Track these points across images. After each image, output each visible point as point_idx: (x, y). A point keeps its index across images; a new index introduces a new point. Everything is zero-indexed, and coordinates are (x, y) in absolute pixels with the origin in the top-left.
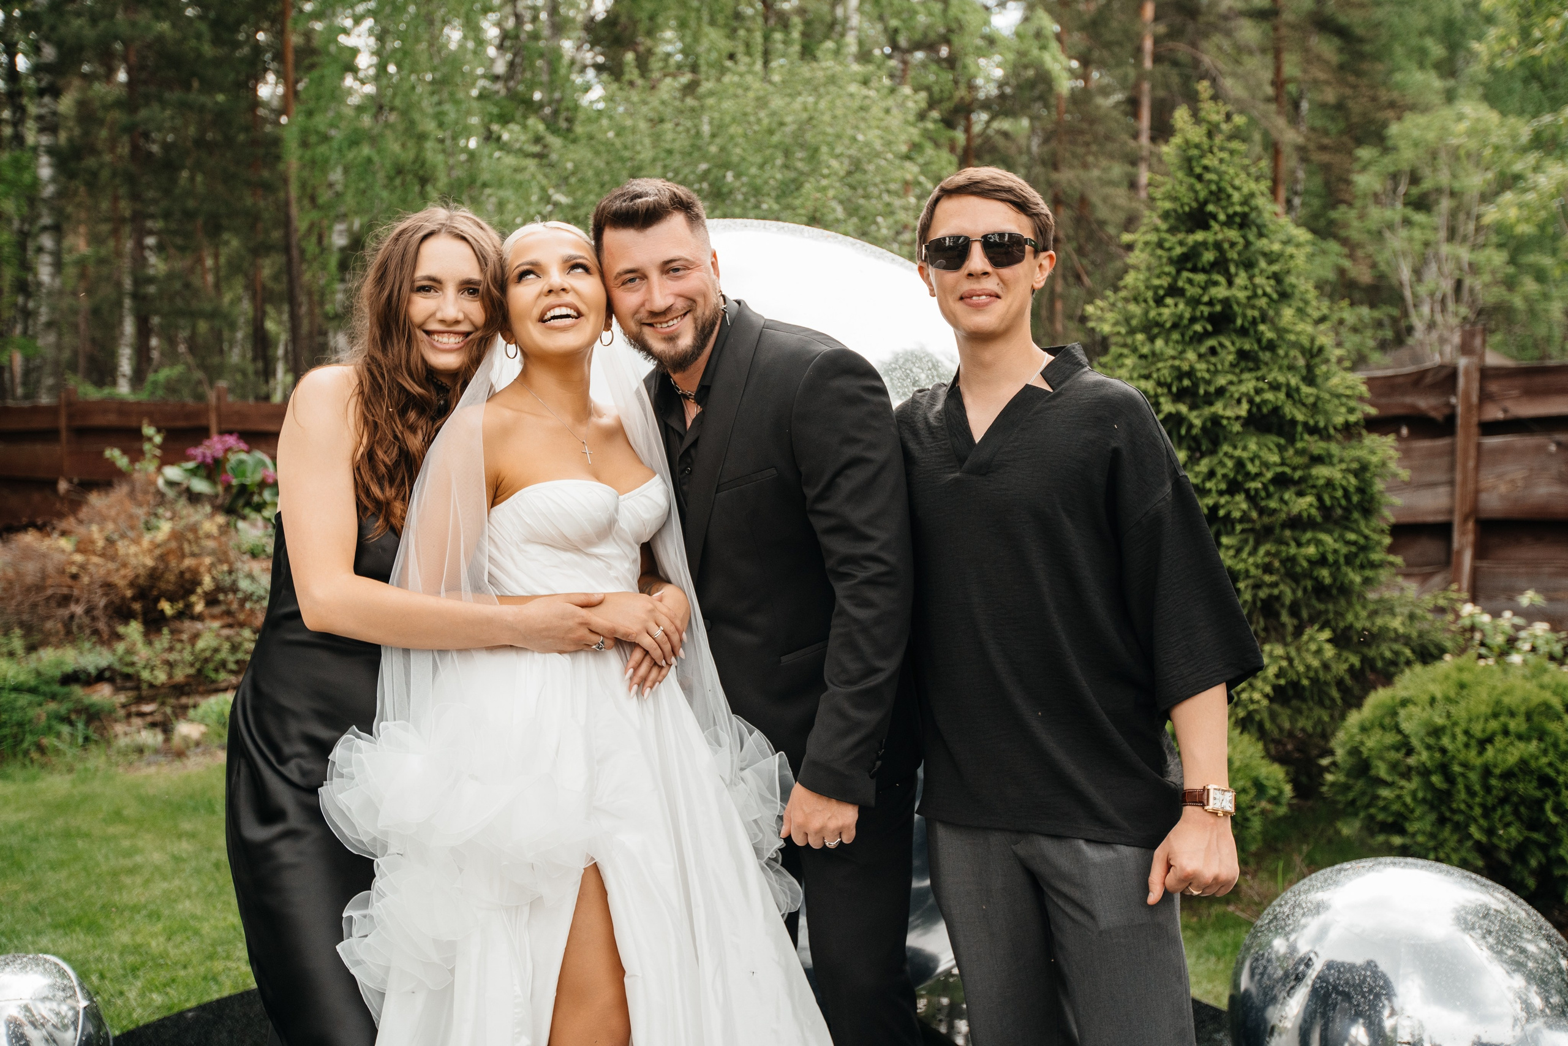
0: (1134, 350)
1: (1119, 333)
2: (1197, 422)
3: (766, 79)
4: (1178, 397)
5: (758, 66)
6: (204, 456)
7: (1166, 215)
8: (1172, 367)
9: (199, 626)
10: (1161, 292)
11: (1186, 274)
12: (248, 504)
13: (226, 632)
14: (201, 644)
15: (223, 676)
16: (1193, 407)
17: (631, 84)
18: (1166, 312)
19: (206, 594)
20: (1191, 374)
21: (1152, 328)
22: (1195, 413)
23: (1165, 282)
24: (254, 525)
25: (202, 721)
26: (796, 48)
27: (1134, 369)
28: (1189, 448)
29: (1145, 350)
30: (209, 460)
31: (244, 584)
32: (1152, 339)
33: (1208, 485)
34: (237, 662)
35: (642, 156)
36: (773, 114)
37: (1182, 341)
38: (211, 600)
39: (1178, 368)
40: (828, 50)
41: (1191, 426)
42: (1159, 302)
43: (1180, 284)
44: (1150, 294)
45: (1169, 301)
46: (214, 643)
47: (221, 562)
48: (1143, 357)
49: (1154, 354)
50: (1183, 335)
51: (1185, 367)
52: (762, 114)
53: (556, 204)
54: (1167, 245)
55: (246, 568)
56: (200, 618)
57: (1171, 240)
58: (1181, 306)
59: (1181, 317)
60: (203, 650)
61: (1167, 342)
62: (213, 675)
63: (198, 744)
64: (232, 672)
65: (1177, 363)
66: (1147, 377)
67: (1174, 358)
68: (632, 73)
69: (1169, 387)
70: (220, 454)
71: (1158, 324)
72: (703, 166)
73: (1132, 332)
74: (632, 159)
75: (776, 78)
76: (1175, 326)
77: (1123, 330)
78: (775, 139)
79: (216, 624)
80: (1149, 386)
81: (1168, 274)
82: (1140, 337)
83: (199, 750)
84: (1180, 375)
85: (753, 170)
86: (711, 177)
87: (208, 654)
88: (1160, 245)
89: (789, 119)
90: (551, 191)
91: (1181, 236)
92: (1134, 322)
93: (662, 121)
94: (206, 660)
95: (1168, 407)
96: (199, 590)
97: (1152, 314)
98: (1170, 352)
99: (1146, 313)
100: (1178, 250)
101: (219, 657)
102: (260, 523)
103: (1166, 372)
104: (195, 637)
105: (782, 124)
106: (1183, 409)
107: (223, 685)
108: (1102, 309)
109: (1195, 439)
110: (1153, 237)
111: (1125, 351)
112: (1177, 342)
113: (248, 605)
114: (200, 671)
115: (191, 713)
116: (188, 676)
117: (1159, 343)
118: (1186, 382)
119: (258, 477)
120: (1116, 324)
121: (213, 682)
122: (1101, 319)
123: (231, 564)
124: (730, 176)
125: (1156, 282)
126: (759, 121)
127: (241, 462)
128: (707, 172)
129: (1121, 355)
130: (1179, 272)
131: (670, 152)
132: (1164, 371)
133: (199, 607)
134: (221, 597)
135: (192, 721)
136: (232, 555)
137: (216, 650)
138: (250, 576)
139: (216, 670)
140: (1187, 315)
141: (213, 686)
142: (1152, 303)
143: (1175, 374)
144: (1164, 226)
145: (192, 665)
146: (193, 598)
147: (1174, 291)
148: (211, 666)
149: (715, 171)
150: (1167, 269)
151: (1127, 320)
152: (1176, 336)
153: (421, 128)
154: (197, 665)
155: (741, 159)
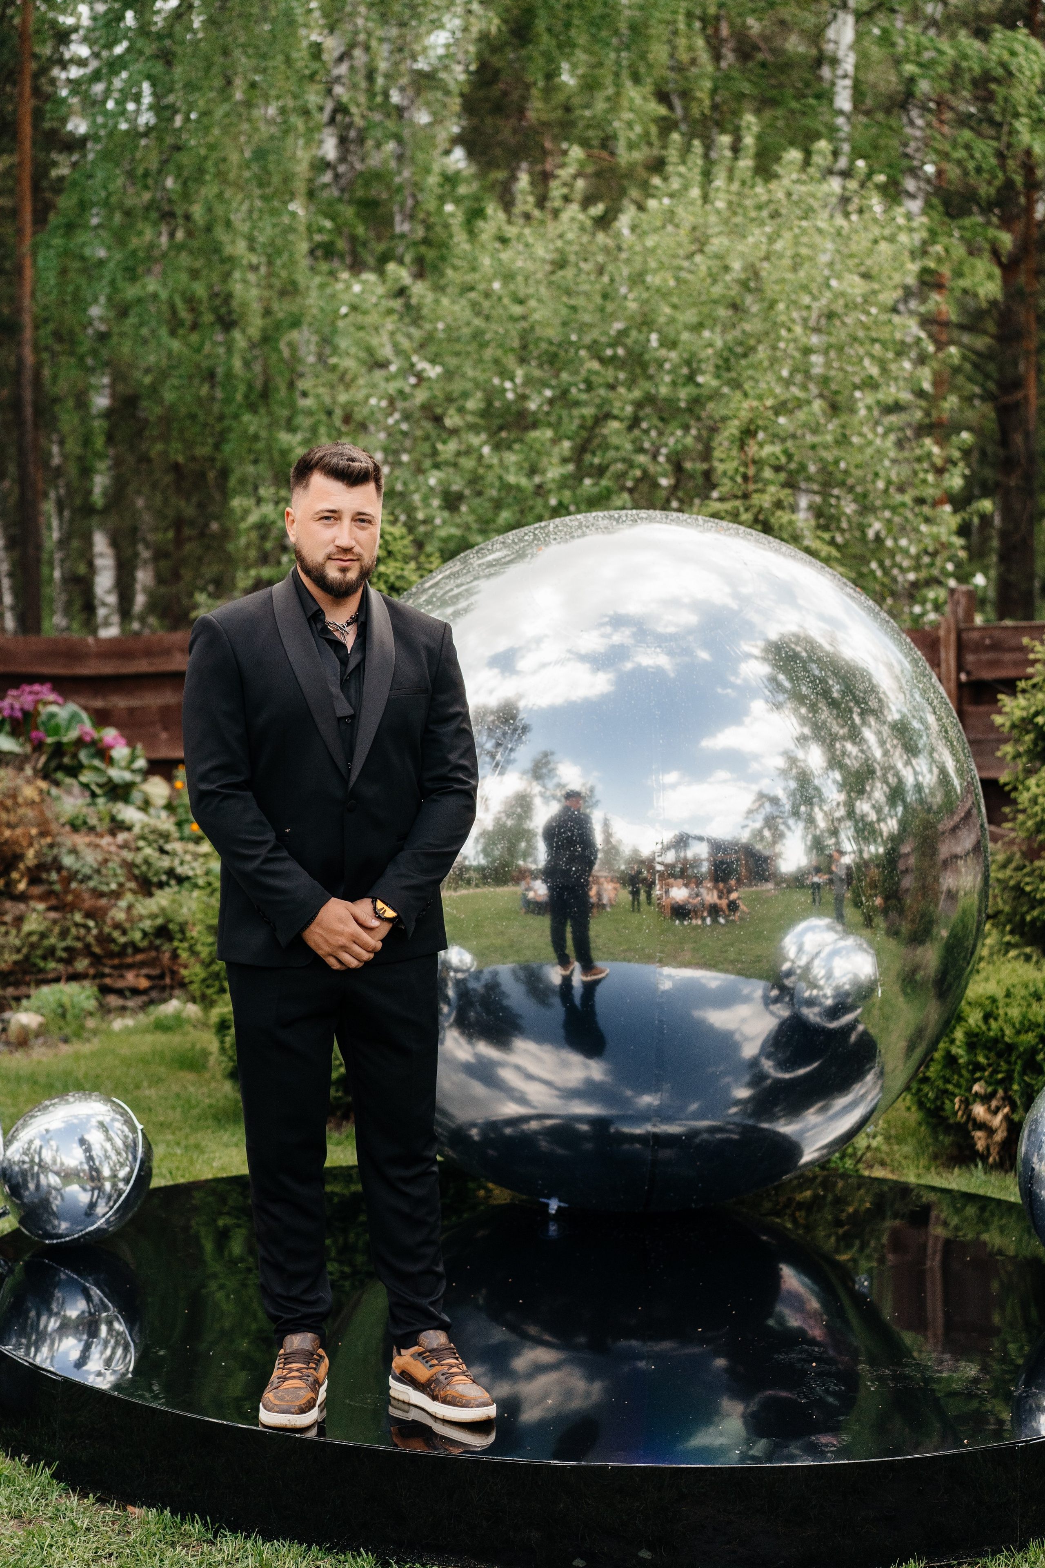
5: (695, 192)
6: (12, 708)
9: (22, 906)
12: (61, 767)
13: (52, 915)
14: (26, 928)
15: (52, 965)
17: (527, 217)
19: (28, 869)
24: (69, 792)
25: (38, 1011)
30: (18, 714)
31: (68, 861)
34: (67, 949)
35: (537, 316)
38: (35, 876)
40: (791, 162)
46: (42, 928)
47: (43, 834)
53: (420, 377)
55: (69, 843)
56: (23, 898)
60: (30, 934)
62: (42, 964)
63: (37, 1035)
64: (60, 960)
68: (525, 201)
70: (29, 706)
72: (618, 326)
74: (524, 318)
78: (717, 290)
79: (41, 906)
83: (41, 1040)
86: (629, 341)
87: (34, 938)
89: (735, 262)
90: (415, 359)
94: (33, 946)
96: (22, 866)
101: (47, 943)
102: (76, 790)
104: (19, 920)
105: (727, 269)
107: (51, 976)
113: (74, 885)
114: (27, 958)
115: (25, 1002)
116: (15, 963)
119: (73, 734)
121: (41, 971)
123: (54, 836)
124: (654, 337)
127: (52, 716)
128: (623, 333)
131: (574, 309)
133: (22, 886)
134: (44, 876)
135: (26, 1010)
136: (54, 827)
137: (43, 936)
138: (74, 851)
139: (44, 958)
141: (41, 976)
145: (18, 951)
146: (15, 875)
148: (39, 952)
149: (634, 333)
154: (25, 951)
155: (672, 320)
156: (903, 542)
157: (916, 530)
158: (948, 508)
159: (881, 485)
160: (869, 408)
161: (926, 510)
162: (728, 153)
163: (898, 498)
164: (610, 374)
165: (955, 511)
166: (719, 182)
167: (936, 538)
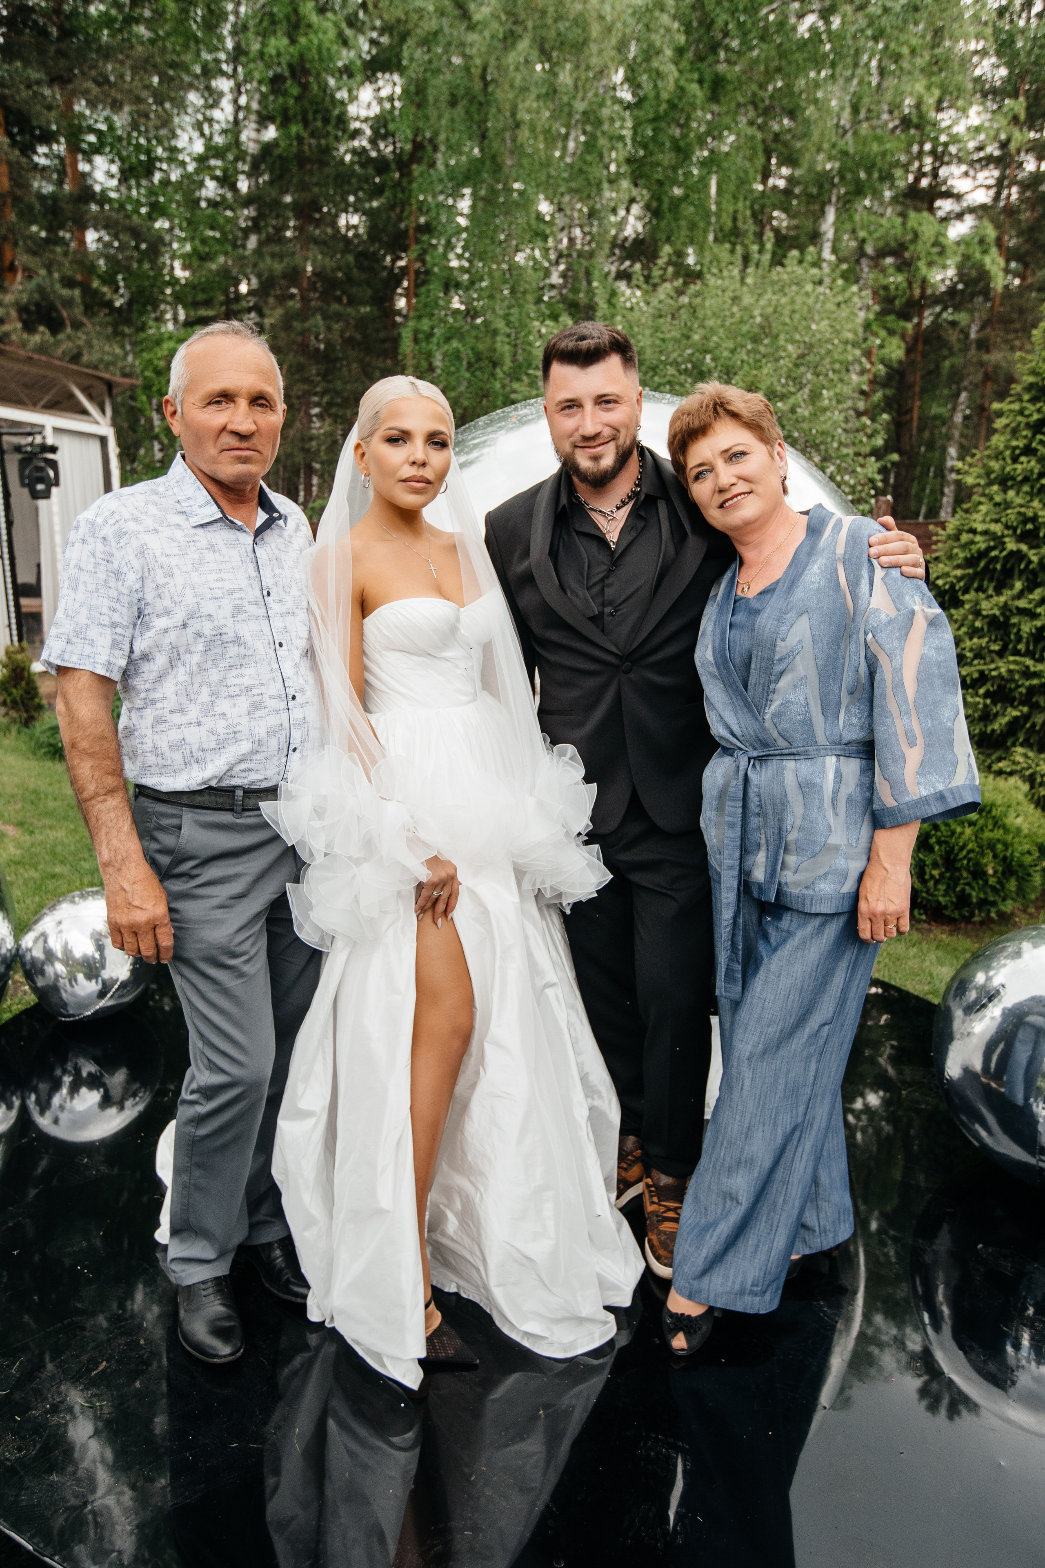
0: (991, 499)
1: (978, 485)
2: (1035, 559)
3: (742, 281)
4: (1023, 537)
5: (736, 272)
7: (1030, 388)
8: (1019, 513)
10: (1017, 452)
11: (1039, 437)
16: (1031, 547)
18: (1019, 467)
20: (1034, 519)
21: (1005, 481)
22: (1033, 552)
23: (1021, 443)
26: (767, 257)
27: (987, 514)
28: (1028, 580)
29: (998, 499)
32: (1005, 491)
33: (1039, 610)
36: (745, 309)
37: (1031, 494)
39: (1022, 514)
40: (793, 258)
41: (1030, 562)
42: (1015, 460)
43: (1034, 445)
44: (1008, 453)
45: (1023, 459)
48: (997, 504)
49: (1005, 501)
50: (1032, 487)
51: (1030, 513)
52: (735, 309)
54: (1027, 413)
57: (1031, 408)
58: (1033, 463)
59: (1032, 471)
61: (1018, 493)
65: (1023, 510)
66: (997, 521)
67: (1021, 506)
68: (638, 278)
69: (1015, 529)
71: (1013, 478)
72: (689, 351)
73: (990, 483)
75: (749, 280)
76: (1026, 479)
77: (982, 482)
78: (745, 328)
80: (997, 528)
81: (1025, 437)
82: (995, 488)
84: (1026, 520)
85: (726, 354)
86: (695, 360)
88: (1021, 412)
89: (756, 312)
91: (1039, 405)
92: (993, 476)
93: (661, 316)
95: (1011, 545)
97: (1008, 469)
98: (1019, 501)
99: (1003, 468)
100: (1036, 417)
103: (1013, 517)
105: (752, 317)
106: (1024, 547)
108: (970, 465)
109: (1033, 572)
110: (1016, 406)
111: (983, 499)
112: (1027, 493)
117: (1011, 493)
118: (1029, 526)
120: (978, 477)
122: (966, 473)
124: (708, 357)
125: (1014, 443)
126: (733, 315)
128: (691, 356)
129: (980, 503)
130: (1034, 435)
132: (1012, 515)
140: (1036, 471)
142: (1009, 461)
143: (1021, 518)
144: (1026, 397)
147: (1028, 451)
149: (697, 354)
150: (1024, 433)
151: (988, 474)
152: (1026, 488)
153: (493, 326)
155: (718, 345)
156: (847, 478)
157: (854, 471)
158: (873, 459)
159: (835, 445)
160: (830, 400)
161: (861, 459)
162: (756, 256)
163: (845, 451)
164: (683, 378)
165: (877, 460)
166: (751, 270)
167: (866, 476)
